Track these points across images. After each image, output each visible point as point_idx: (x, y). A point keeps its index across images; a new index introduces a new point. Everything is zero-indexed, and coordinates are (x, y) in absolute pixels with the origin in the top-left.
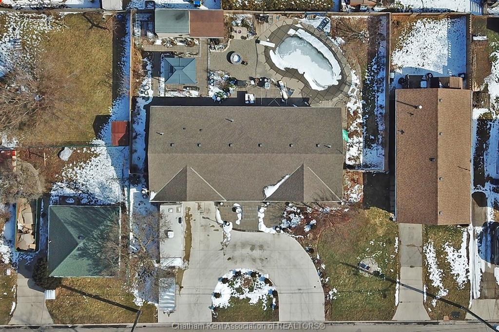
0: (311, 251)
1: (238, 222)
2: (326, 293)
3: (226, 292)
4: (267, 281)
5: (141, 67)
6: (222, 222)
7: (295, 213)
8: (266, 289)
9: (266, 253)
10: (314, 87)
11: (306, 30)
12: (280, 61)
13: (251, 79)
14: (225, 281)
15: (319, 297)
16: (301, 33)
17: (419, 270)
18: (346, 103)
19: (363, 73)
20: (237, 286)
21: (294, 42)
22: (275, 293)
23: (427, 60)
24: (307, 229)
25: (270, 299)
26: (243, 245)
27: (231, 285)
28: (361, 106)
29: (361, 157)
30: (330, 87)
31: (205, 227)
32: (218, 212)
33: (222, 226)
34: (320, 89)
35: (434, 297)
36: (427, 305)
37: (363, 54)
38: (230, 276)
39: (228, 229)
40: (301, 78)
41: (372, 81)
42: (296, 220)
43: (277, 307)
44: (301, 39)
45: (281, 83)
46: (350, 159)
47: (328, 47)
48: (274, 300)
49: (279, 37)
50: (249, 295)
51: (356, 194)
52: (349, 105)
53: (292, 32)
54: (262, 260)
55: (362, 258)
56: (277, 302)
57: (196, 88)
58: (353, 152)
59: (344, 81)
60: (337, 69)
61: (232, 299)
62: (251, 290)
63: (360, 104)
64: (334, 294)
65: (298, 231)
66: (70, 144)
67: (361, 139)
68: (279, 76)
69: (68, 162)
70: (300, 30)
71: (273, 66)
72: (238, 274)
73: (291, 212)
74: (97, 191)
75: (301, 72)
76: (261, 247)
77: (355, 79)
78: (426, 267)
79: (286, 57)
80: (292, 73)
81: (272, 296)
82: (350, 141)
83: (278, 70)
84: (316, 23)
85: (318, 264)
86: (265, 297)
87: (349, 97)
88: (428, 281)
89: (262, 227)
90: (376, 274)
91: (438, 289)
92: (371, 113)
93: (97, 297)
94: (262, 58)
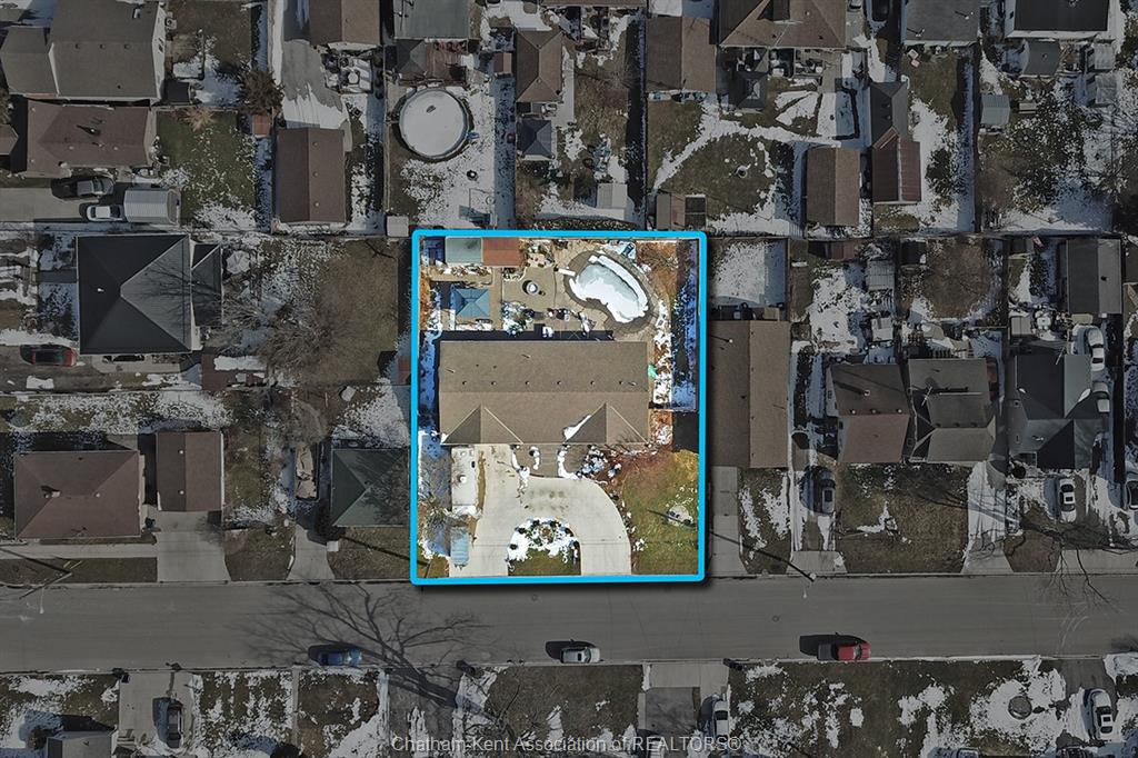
0: (615, 498)
1: (536, 467)
2: (633, 544)
3: (524, 544)
4: (567, 531)
5: (429, 299)
6: (518, 467)
7: (598, 457)
8: (567, 540)
9: (565, 501)
10: (618, 318)
11: (609, 257)
12: (582, 290)
13: (550, 310)
14: (522, 531)
15: (625, 549)
16: (604, 260)
17: (735, 519)
18: (653, 336)
19: (672, 303)
20: (535, 537)
21: (596, 270)
22: (576, 544)
23: (741, 289)
24: (611, 474)
25: (571, 551)
26: (542, 492)
27: (529, 536)
28: (669, 339)
29: (670, 395)
30: (635, 319)
31: (499, 472)
32: (514, 456)
33: (518, 471)
34: (625, 321)
35: (751, 549)
36: (744, 557)
37: (672, 283)
38: (527, 526)
39: (525, 474)
40: (604, 309)
41: (681, 312)
42: (599, 464)
43: (579, 560)
44: (603, 266)
45: (582, 315)
46: (657, 398)
47: (633, 275)
48: (576, 552)
49: (580, 265)
50: (549, 547)
51: (665, 436)
52: (656, 338)
53: (593, 259)
54: (562, 508)
55: (671, 506)
56: (579, 554)
57: (489, 321)
58: (662, 389)
59: (650, 313)
60: (643, 299)
61: (531, 551)
62: (551, 541)
63: (668, 337)
64: (641, 545)
65: (601, 476)
66: (352, 383)
67: (670, 376)
68: (580, 308)
69: (351, 403)
70: (602, 257)
71: (573, 296)
72: (536, 524)
73: (594, 456)
74: (382, 434)
75: (604, 303)
76: (561, 494)
77: (663, 310)
78: (742, 515)
79: (588, 286)
80: (594, 303)
81: (573, 548)
82: (657, 377)
83: (579, 301)
84: (620, 249)
85: (623, 512)
86: (566, 549)
87: (656, 330)
88: (744, 531)
89: (562, 471)
90: (687, 522)
91: (755, 540)
92: (681, 347)
93: (382, 550)
94: (561, 288)
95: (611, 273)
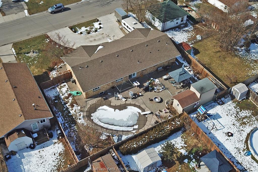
0: (66, 48)
2: (51, 40)
9: (88, 40)
10: (105, 107)
11: (128, 131)
13: (142, 95)
15: (53, 37)
16: (130, 129)
18: (81, 108)
21: (131, 123)
25: (76, 30)
26: (100, 39)
27: (96, 28)
30: (95, 111)
38: (99, 30)
40: (115, 108)
43: (71, 29)
45: (124, 100)
50: (86, 28)
51: (53, 74)
53: (136, 127)
61: (93, 25)
63: (72, 112)
64: (46, 41)
66: (200, 41)
68: (127, 102)
69: (195, 36)
72: (96, 32)
75: (117, 110)
79: (130, 114)
80: (122, 107)
83: (130, 105)
84: (124, 137)
86: (79, 30)
90: (28, 53)
94: (143, 106)
95: (121, 125)
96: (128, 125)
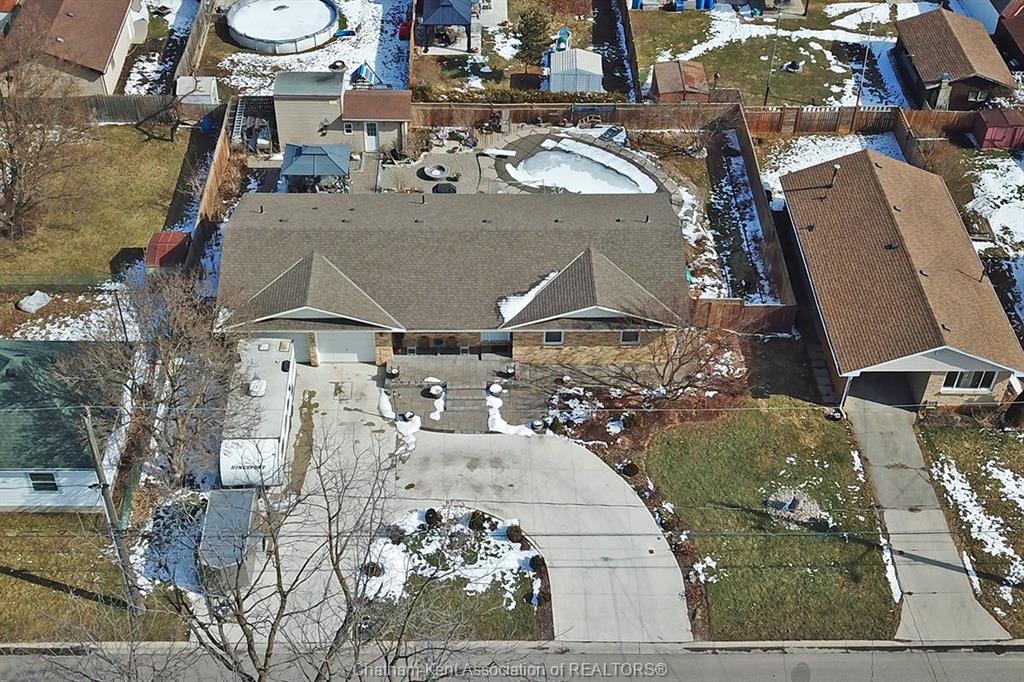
2: (686, 569)
3: (397, 562)
4: (514, 535)
6: (392, 415)
7: (580, 399)
8: (513, 558)
9: (507, 475)
11: (578, 141)
14: (397, 536)
15: (668, 578)
16: (567, 144)
17: (936, 519)
19: (706, 194)
20: (429, 550)
22: (538, 564)
24: (614, 429)
26: (448, 459)
27: (414, 548)
28: (710, 236)
31: (351, 427)
32: (385, 399)
33: (393, 424)
36: (987, 600)
37: (699, 172)
38: (411, 523)
39: (411, 429)
41: (727, 207)
42: (579, 412)
44: (569, 152)
47: (625, 158)
48: (537, 585)
50: (467, 572)
51: (730, 364)
53: (549, 144)
55: (772, 490)
56: (546, 586)
59: (664, 197)
61: (414, 582)
62: (471, 559)
63: (707, 233)
64: (709, 570)
67: (722, 283)
70: (565, 141)
71: (514, 182)
72: (432, 518)
73: (569, 397)
76: (496, 462)
77: (689, 198)
81: (531, 574)
82: (696, 281)
84: (596, 133)
85: (652, 500)
86: (509, 576)
87: (680, 221)
88: (974, 546)
89: (497, 422)
90: (818, 525)
91: (1005, 561)
92: (736, 249)
94: (490, 173)
95: (584, 160)
96: (566, 155)
